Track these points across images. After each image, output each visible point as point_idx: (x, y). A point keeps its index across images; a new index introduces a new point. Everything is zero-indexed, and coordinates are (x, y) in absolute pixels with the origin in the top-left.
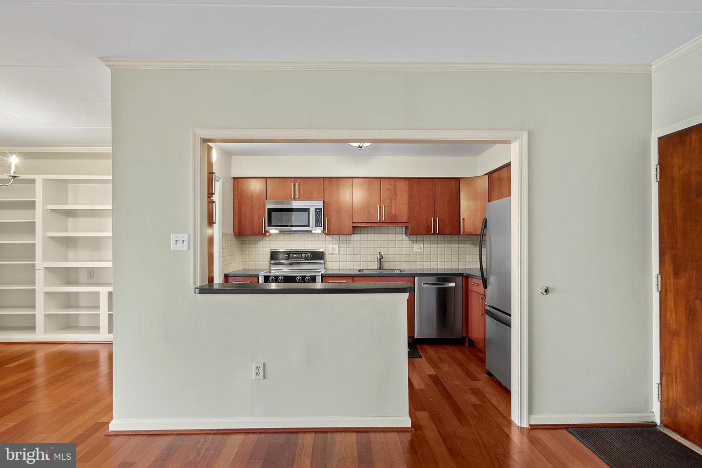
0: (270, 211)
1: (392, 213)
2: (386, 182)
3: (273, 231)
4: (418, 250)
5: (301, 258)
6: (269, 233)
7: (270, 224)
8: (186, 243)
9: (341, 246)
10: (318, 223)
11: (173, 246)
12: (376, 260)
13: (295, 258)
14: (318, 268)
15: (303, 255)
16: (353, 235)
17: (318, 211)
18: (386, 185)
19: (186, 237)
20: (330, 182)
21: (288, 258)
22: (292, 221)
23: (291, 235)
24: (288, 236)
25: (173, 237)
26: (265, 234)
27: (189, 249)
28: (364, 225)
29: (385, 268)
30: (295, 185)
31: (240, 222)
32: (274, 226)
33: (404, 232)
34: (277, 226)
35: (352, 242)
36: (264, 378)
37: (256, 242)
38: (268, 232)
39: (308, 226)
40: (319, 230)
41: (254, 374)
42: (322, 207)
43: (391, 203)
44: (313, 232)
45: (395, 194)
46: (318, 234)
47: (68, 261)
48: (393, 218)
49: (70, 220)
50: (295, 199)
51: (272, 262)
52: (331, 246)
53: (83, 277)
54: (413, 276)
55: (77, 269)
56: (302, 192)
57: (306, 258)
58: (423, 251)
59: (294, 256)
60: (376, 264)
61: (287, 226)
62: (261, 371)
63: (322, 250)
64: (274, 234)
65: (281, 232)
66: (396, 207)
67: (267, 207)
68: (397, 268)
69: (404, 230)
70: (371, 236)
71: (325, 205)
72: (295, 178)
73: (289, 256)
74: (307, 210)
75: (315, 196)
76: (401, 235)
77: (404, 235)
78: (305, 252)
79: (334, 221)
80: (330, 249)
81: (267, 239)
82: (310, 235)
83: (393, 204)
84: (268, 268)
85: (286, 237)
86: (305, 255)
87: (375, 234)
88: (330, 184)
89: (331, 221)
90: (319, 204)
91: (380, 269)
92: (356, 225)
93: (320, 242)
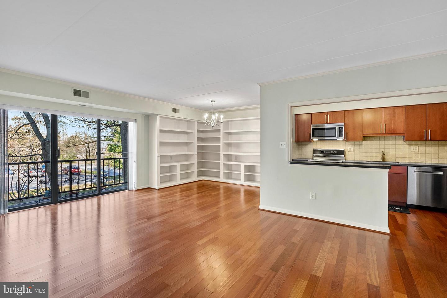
0: (314, 129)
1: (391, 128)
2: (387, 110)
3: (315, 139)
4: (414, 151)
5: (331, 153)
6: (313, 141)
7: (314, 136)
8: (285, 145)
9: (355, 147)
10: (341, 135)
11: (280, 146)
12: (380, 156)
13: (327, 153)
14: (341, 160)
15: (332, 152)
16: (363, 141)
17: (341, 129)
18: (387, 111)
19: (285, 143)
20: (349, 112)
21: (323, 153)
22: (324, 134)
23: (325, 142)
24: (323, 142)
25: (280, 143)
26: (311, 141)
27: (286, 147)
28: (371, 135)
29: (387, 161)
30: (327, 116)
31: (298, 136)
32: (316, 137)
33: (402, 139)
34: (317, 137)
35: (363, 145)
36: (315, 199)
37: (306, 145)
38: (311, 140)
39: (335, 136)
40: (341, 139)
41: (311, 197)
42: (343, 126)
43: (391, 122)
44: (338, 140)
45: (394, 117)
46: (341, 141)
47: (228, 152)
48: (392, 131)
49: (230, 136)
50: (327, 123)
51: (314, 155)
52: (349, 147)
53: (233, 158)
54: (407, 166)
55: (231, 155)
56: (331, 119)
57: (333, 154)
58: (419, 151)
59: (327, 152)
60: (380, 158)
61: (323, 137)
62: (314, 196)
63: (343, 150)
64: (315, 141)
65: (319, 140)
66: (394, 124)
67: (312, 128)
68: (396, 161)
69: (402, 137)
70: (377, 142)
71: (345, 125)
72: (327, 112)
73: (323, 152)
74: (334, 128)
75: (339, 121)
76: (400, 141)
77: (402, 141)
78: (333, 150)
79: (351, 134)
80: (349, 149)
81: (312, 143)
82: (336, 141)
83: (393, 122)
84: (312, 158)
85: (322, 143)
86: (333, 152)
87: (379, 140)
88: (348, 114)
89: (349, 134)
90: (342, 125)
91: (383, 161)
92: (365, 135)
93: (342, 145)
